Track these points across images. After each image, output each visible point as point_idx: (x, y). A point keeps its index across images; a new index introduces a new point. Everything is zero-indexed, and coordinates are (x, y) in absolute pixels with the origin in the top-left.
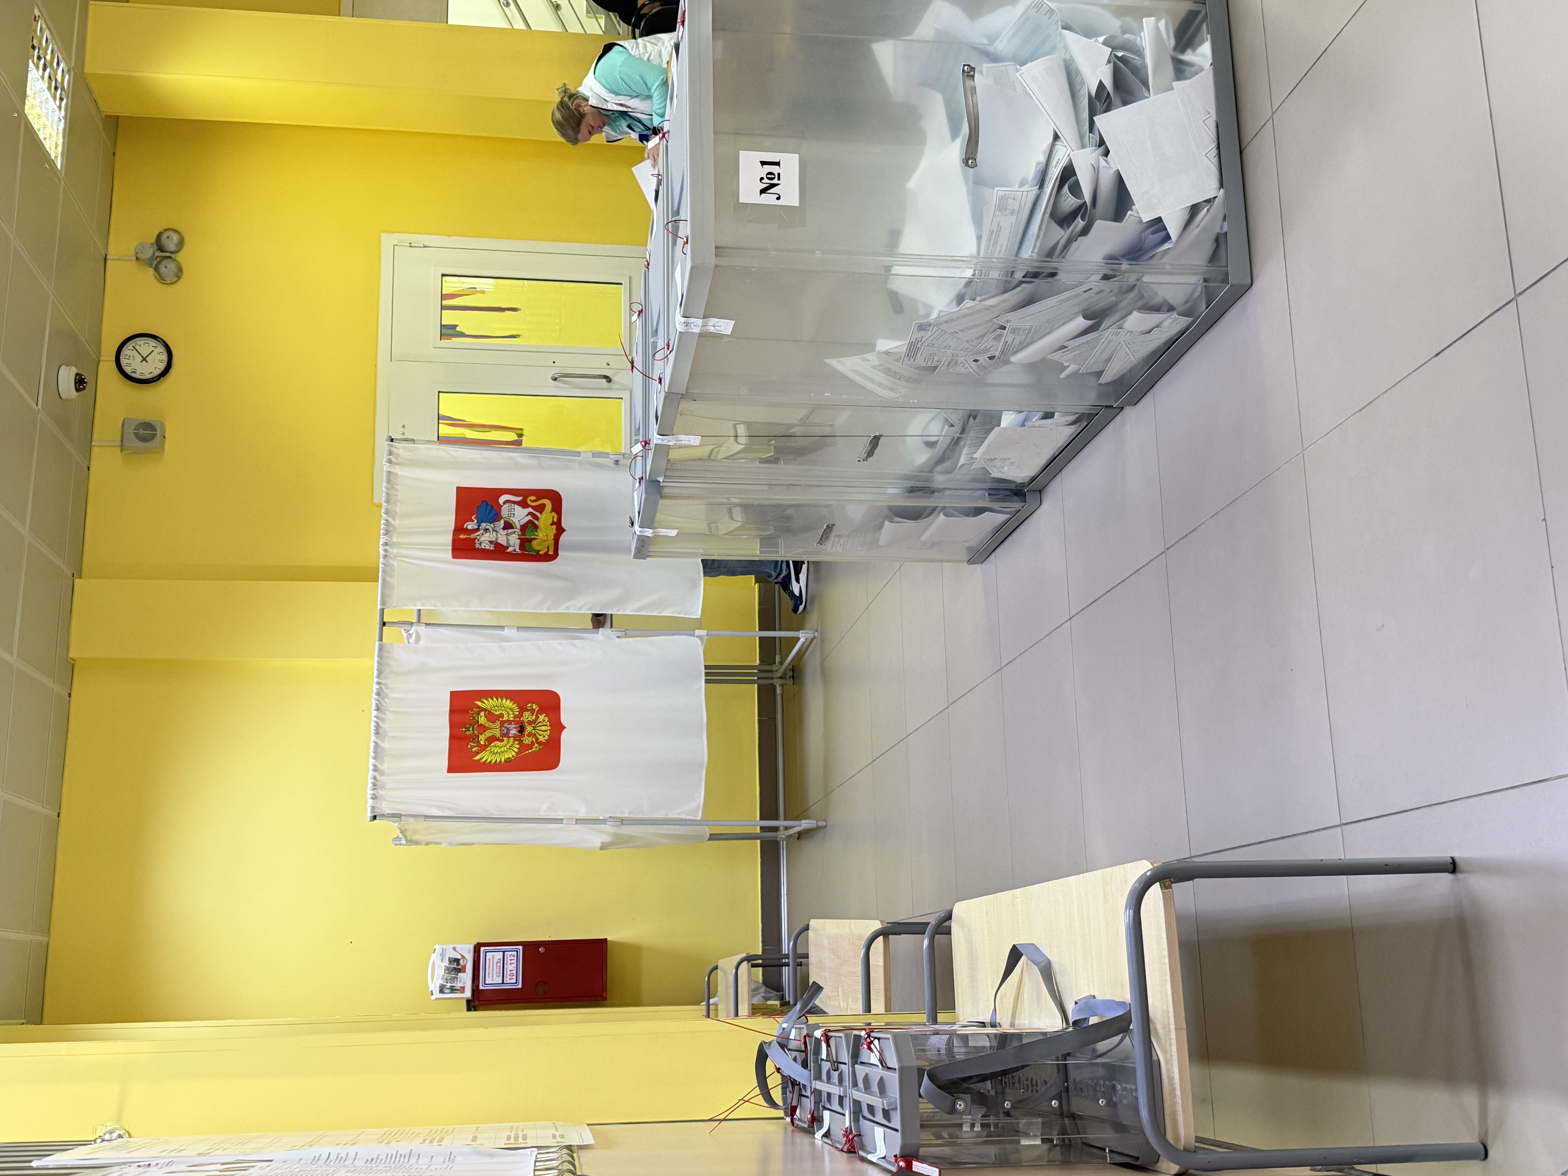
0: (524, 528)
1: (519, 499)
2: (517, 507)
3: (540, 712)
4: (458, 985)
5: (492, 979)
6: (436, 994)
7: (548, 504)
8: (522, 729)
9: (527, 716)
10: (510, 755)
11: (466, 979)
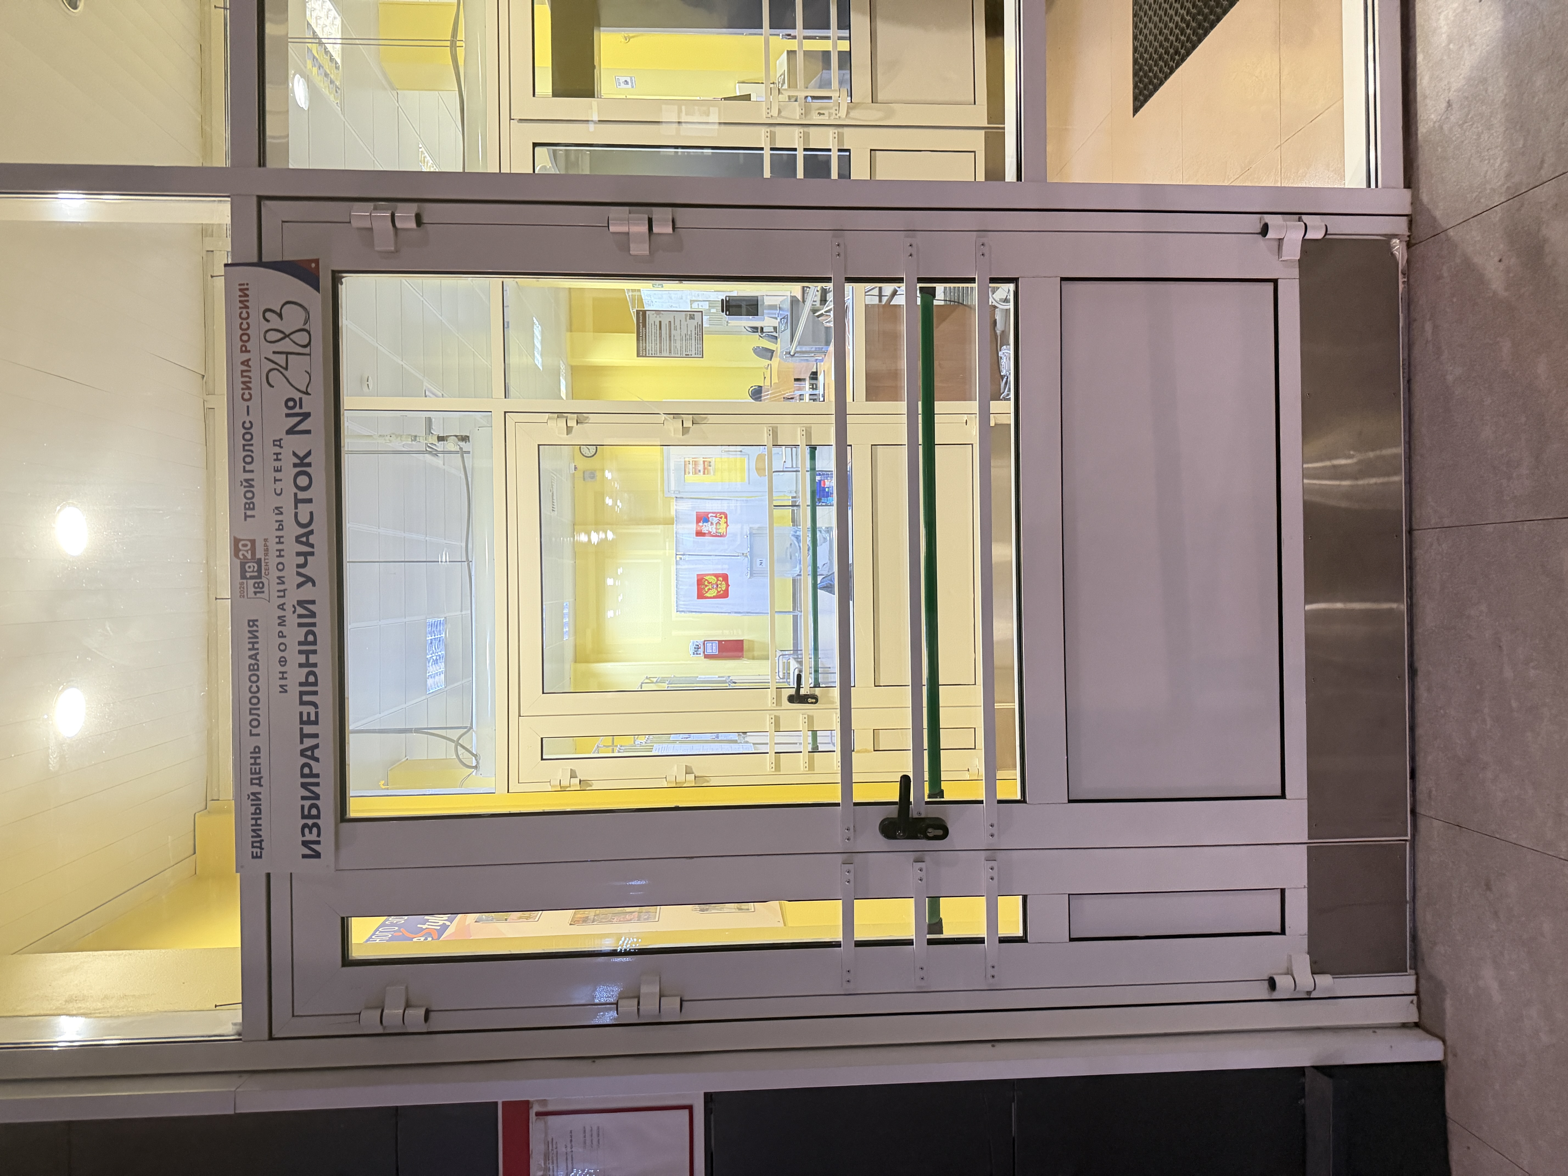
0: (716, 524)
1: (715, 515)
2: (714, 518)
3: (723, 581)
4: (699, 652)
5: (709, 651)
6: (692, 655)
7: (723, 516)
8: (717, 586)
9: (719, 582)
10: (715, 594)
11: (701, 651)
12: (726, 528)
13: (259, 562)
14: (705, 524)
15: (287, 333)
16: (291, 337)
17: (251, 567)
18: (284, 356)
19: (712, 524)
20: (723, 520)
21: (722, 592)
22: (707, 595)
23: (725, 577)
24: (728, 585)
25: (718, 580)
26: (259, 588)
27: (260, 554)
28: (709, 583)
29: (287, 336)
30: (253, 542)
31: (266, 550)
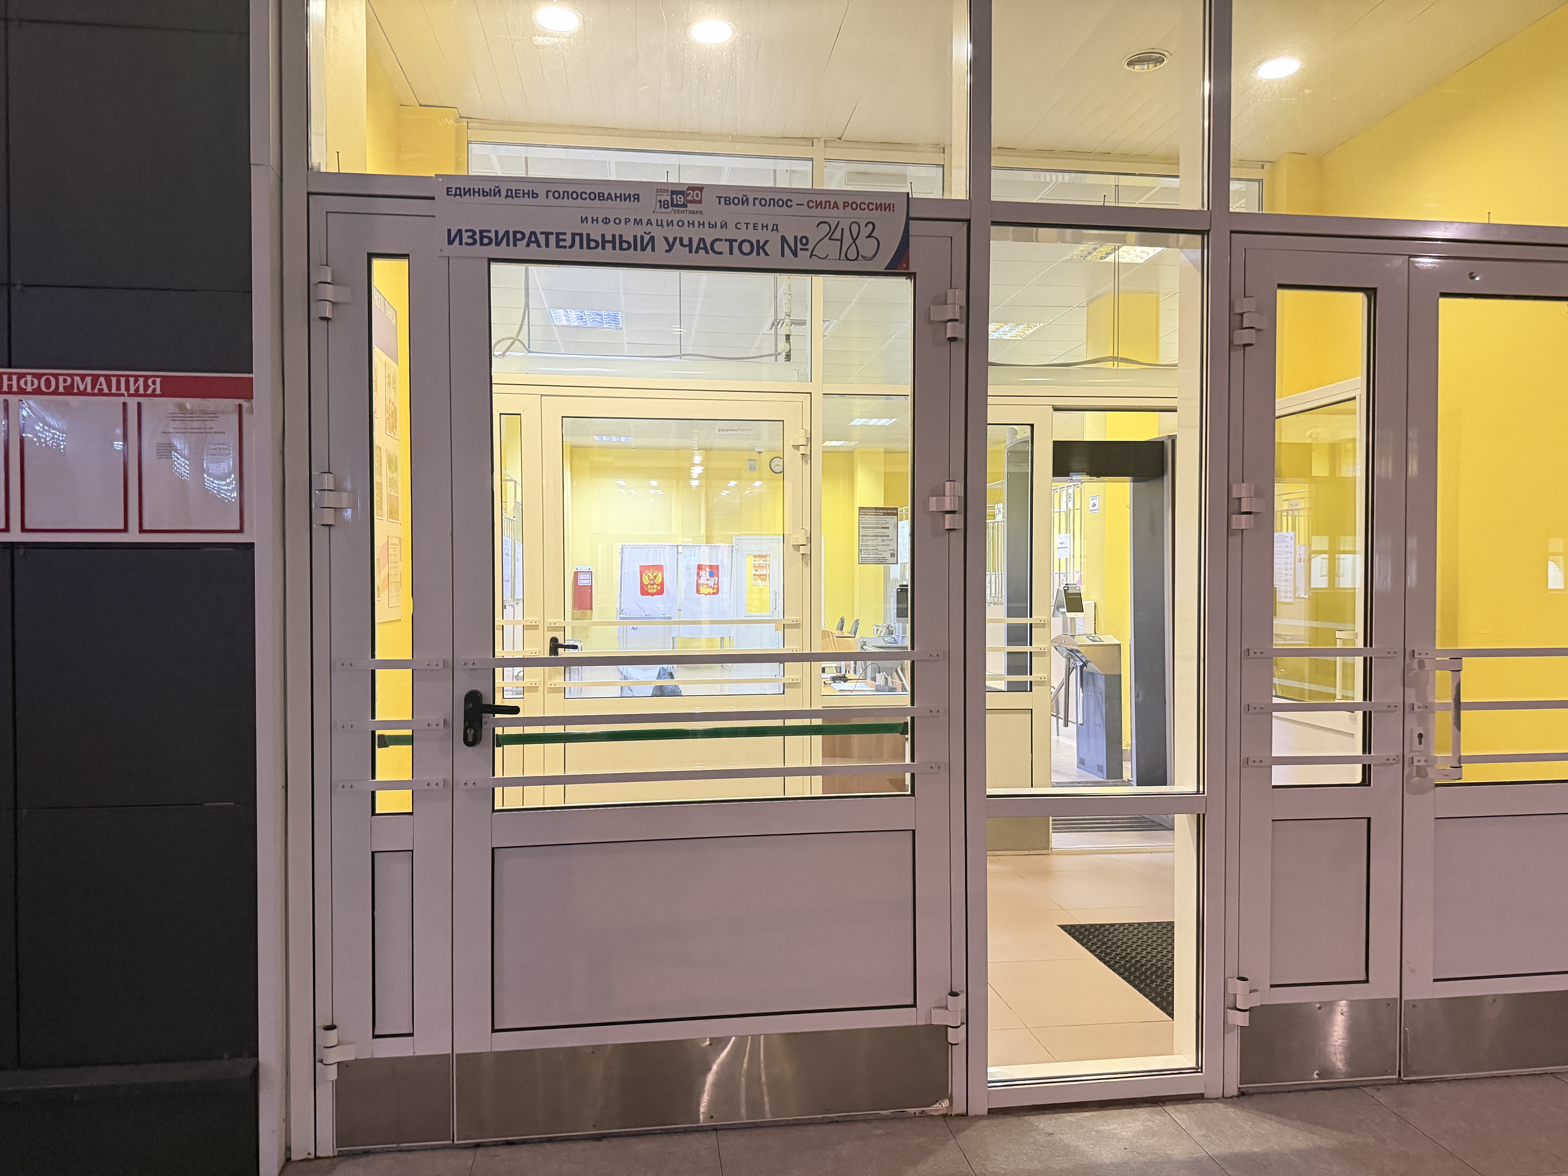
1: (716, 583)
2: (714, 582)
3: (657, 589)
7: (715, 591)
9: (656, 586)
12: (704, 594)
13: (684, 205)
14: (708, 573)
15: (856, 241)
16: (854, 244)
17: (681, 200)
18: (840, 238)
19: (708, 580)
20: (712, 591)
21: (646, 589)
22: (644, 575)
23: (660, 592)
24: (652, 594)
25: (658, 585)
26: (664, 204)
27: (691, 207)
28: (655, 577)
29: (854, 240)
30: (700, 202)
31: (692, 212)
